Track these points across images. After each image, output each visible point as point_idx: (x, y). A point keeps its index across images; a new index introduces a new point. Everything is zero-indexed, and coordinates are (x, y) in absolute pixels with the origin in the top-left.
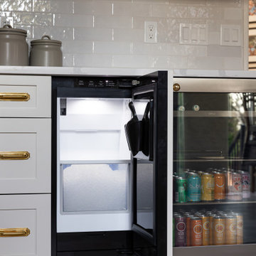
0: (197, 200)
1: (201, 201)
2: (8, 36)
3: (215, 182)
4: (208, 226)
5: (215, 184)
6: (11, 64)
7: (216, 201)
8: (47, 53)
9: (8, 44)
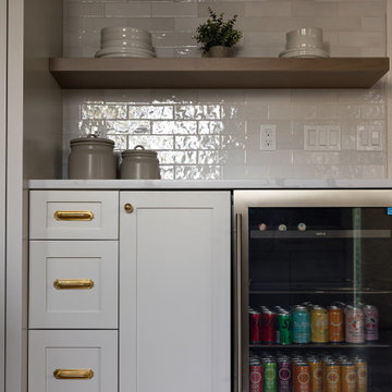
0: (305, 341)
1: (311, 343)
2: (91, 147)
3: (329, 319)
4: (320, 374)
5: (329, 322)
6: (95, 177)
7: (330, 343)
8: (138, 165)
9: (90, 156)
